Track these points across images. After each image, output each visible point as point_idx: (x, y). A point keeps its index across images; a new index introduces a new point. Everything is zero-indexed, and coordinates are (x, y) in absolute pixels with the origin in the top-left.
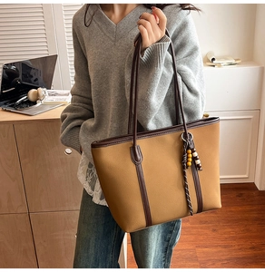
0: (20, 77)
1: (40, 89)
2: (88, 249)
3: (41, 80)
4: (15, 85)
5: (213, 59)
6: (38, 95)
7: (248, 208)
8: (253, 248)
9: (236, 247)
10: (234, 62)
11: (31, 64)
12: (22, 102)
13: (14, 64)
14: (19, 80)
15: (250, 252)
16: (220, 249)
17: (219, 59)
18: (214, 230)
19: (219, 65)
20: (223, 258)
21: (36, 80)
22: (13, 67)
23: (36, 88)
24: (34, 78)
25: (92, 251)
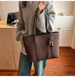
0: (12, 17)
1: (17, 20)
2: (22, 66)
3: (17, 18)
4: (11, 19)
5: (62, 14)
6: (16, 21)
7: (69, 53)
8: (70, 63)
9: (65, 63)
10: (68, 15)
11: (15, 14)
12: (12, 23)
13: (10, 13)
14: (12, 18)
15: (69, 64)
16: (61, 63)
17: (64, 14)
18: (60, 58)
19: (64, 15)
20: (62, 65)
21: (16, 18)
22: (10, 14)
23: (16, 20)
24: (16, 17)
25: (23, 67)
